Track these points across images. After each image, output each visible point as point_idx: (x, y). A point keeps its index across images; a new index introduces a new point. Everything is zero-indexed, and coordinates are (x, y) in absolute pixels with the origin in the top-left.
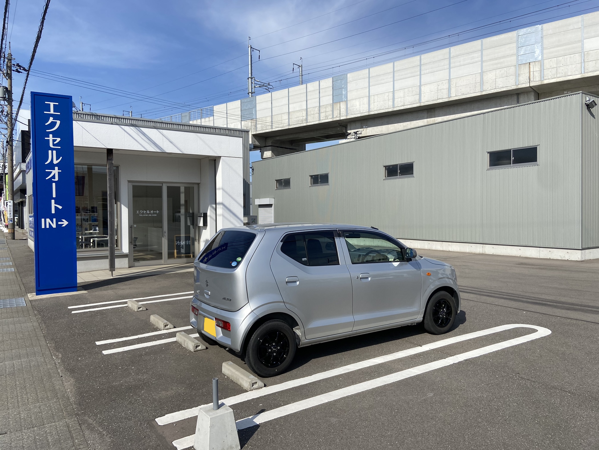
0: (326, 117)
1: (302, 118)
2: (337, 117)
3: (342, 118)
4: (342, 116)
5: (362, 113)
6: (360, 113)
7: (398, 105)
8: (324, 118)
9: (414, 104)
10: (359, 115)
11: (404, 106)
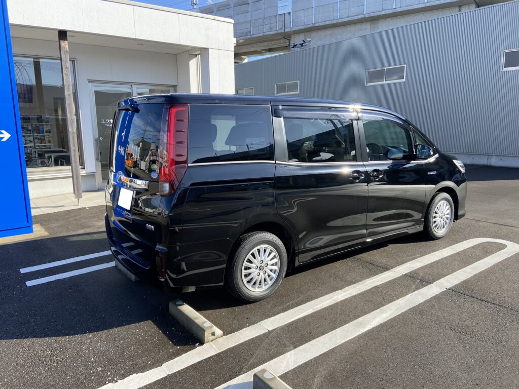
0: (271, 29)
1: (246, 30)
2: (281, 29)
3: (286, 30)
4: (287, 28)
5: (307, 25)
6: (305, 25)
7: (343, 17)
8: (269, 30)
9: (359, 15)
10: (303, 27)
11: (348, 17)
